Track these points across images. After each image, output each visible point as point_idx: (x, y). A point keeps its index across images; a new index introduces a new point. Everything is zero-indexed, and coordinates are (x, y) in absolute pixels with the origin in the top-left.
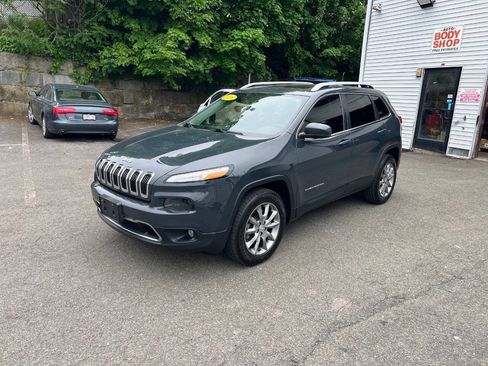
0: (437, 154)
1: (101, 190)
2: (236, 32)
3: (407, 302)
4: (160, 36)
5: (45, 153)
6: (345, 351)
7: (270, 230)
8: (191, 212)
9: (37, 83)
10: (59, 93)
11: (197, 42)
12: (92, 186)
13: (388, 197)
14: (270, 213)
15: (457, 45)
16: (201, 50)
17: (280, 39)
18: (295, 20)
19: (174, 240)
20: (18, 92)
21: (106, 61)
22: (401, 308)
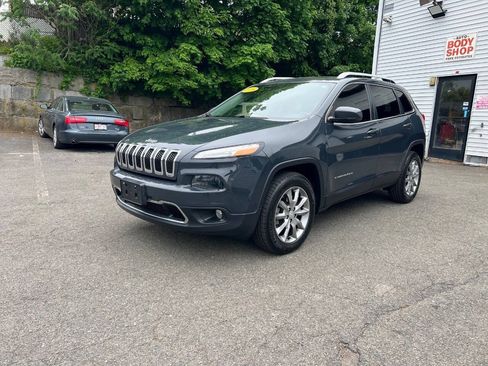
0: (454, 163)
1: (121, 176)
2: (246, 48)
3: (457, 289)
4: (172, 50)
5: (56, 161)
6: (399, 333)
7: (299, 217)
8: (221, 190)
9: (48, 98)
10: (71, 104)
11: (208, 57)
12: (112, 172)
13: (414, 196)
14: (300, 199)
15: (471, 53)
16: (210, 66)
17: (288, 56)
18: (303, 36)
19: (201, 221)
20: (29, 107)
21: (117, 75)
22: (452, 293)
